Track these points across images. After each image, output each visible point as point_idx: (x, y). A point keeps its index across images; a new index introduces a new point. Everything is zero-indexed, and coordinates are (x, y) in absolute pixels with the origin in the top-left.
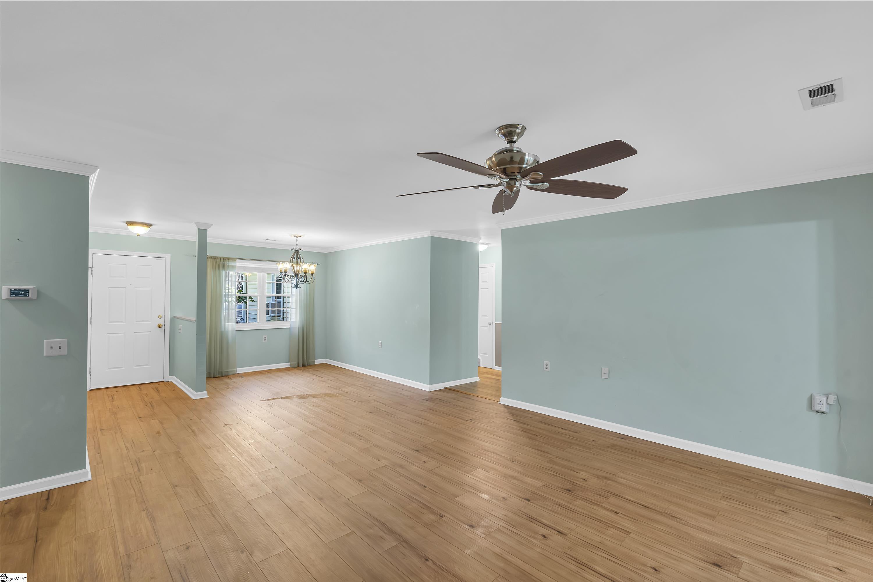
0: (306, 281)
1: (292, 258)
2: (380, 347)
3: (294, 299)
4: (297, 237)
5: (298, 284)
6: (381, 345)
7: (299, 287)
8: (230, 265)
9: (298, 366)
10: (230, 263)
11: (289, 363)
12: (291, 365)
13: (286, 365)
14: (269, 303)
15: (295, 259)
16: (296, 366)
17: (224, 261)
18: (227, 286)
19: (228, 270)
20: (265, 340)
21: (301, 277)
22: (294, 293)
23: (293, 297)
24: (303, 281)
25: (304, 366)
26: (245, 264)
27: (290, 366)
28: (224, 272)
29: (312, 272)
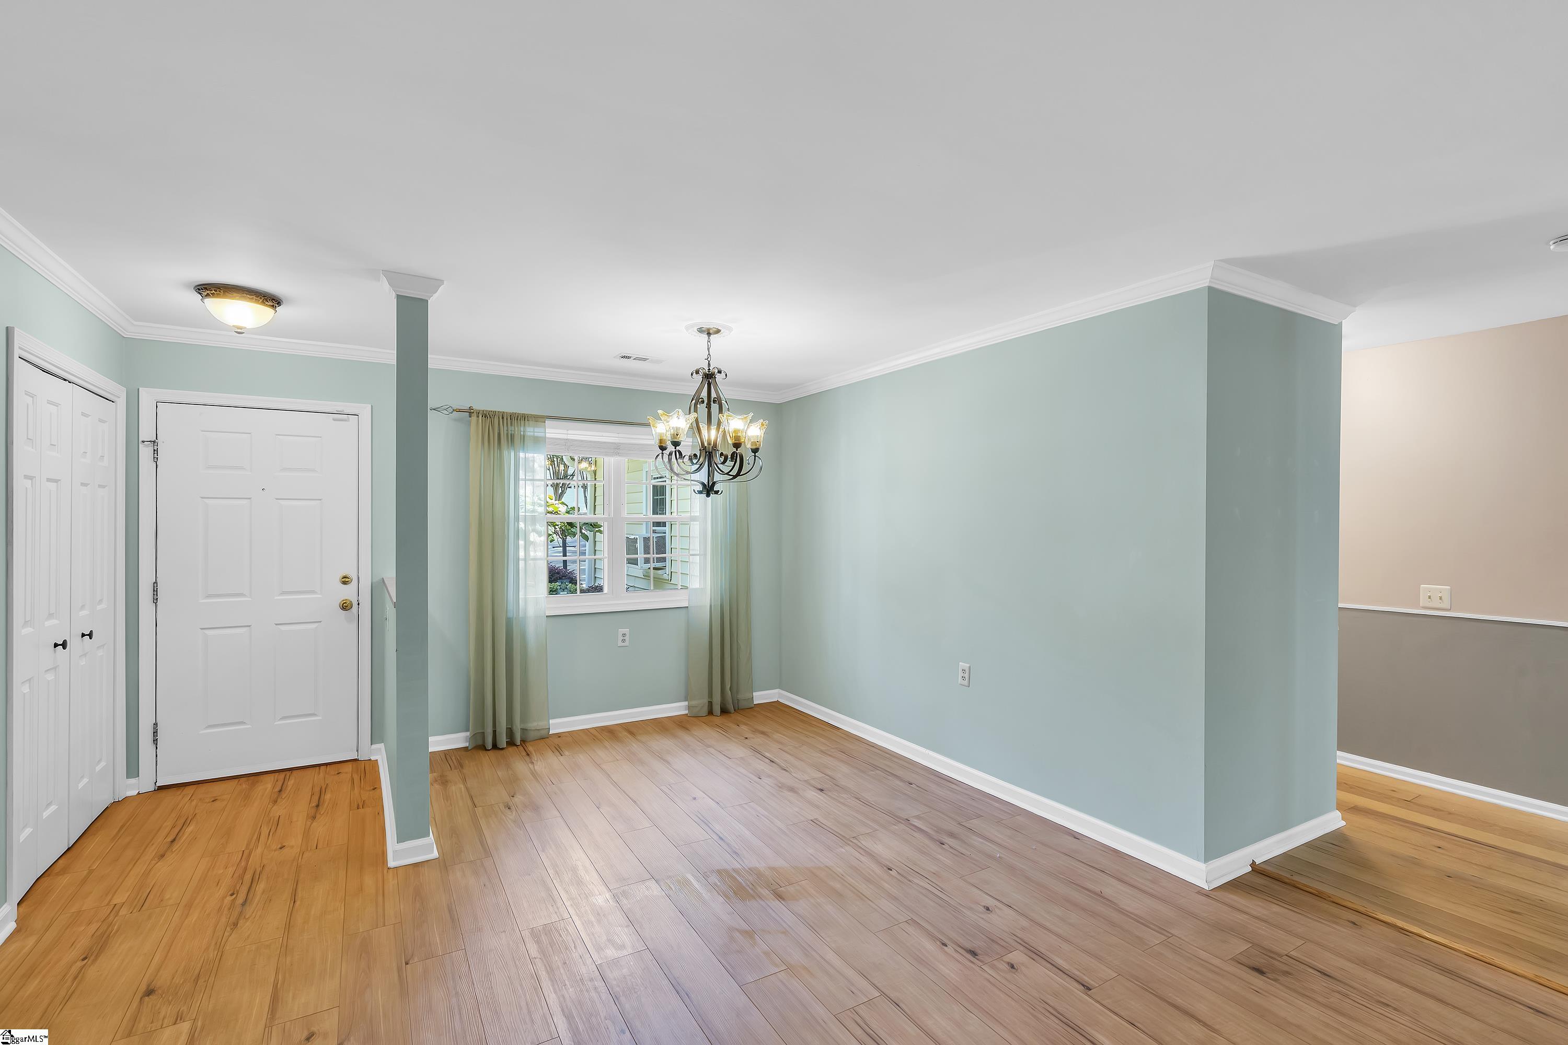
0: (738, 474)
1: (694, 401)
2: (966, 682)
3: (696, 528)
4: (709, 334)
5: (714, 484)
6: (966, 676)
7: (717, 492)
8: (530, 436)
9: (711, 713)
10: (531, 430)
11: (686, 703)
12: (689, 707)
13: (677, 709)
14: (638, 537)
15: (703, 402)
16: (705, 711)
17: (511, 425)
18: (521, 492)
19: (523, 449)
20: (623, 641)
21: (722, 459)
22: (697, 514)
23: (695, 523)
24: (727, 474)
25: (724, 711)
26: (570, 432)
27: (686, 712)
28: (512, 454)
29: (753, 443)
